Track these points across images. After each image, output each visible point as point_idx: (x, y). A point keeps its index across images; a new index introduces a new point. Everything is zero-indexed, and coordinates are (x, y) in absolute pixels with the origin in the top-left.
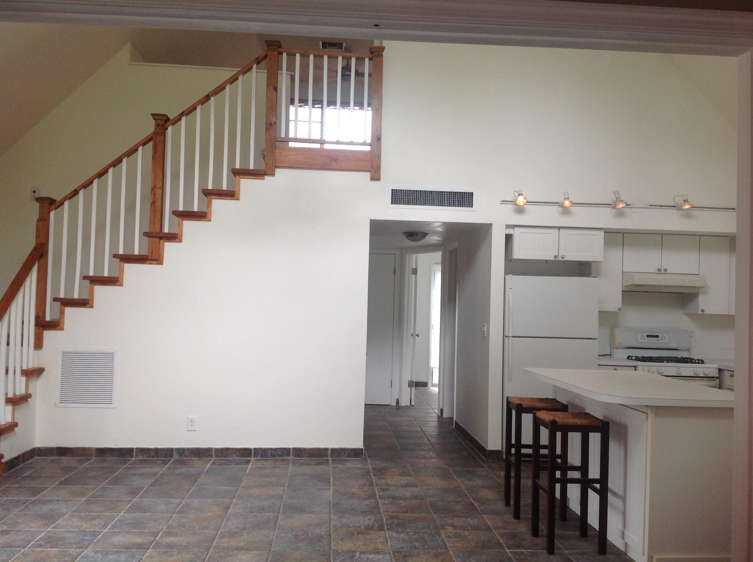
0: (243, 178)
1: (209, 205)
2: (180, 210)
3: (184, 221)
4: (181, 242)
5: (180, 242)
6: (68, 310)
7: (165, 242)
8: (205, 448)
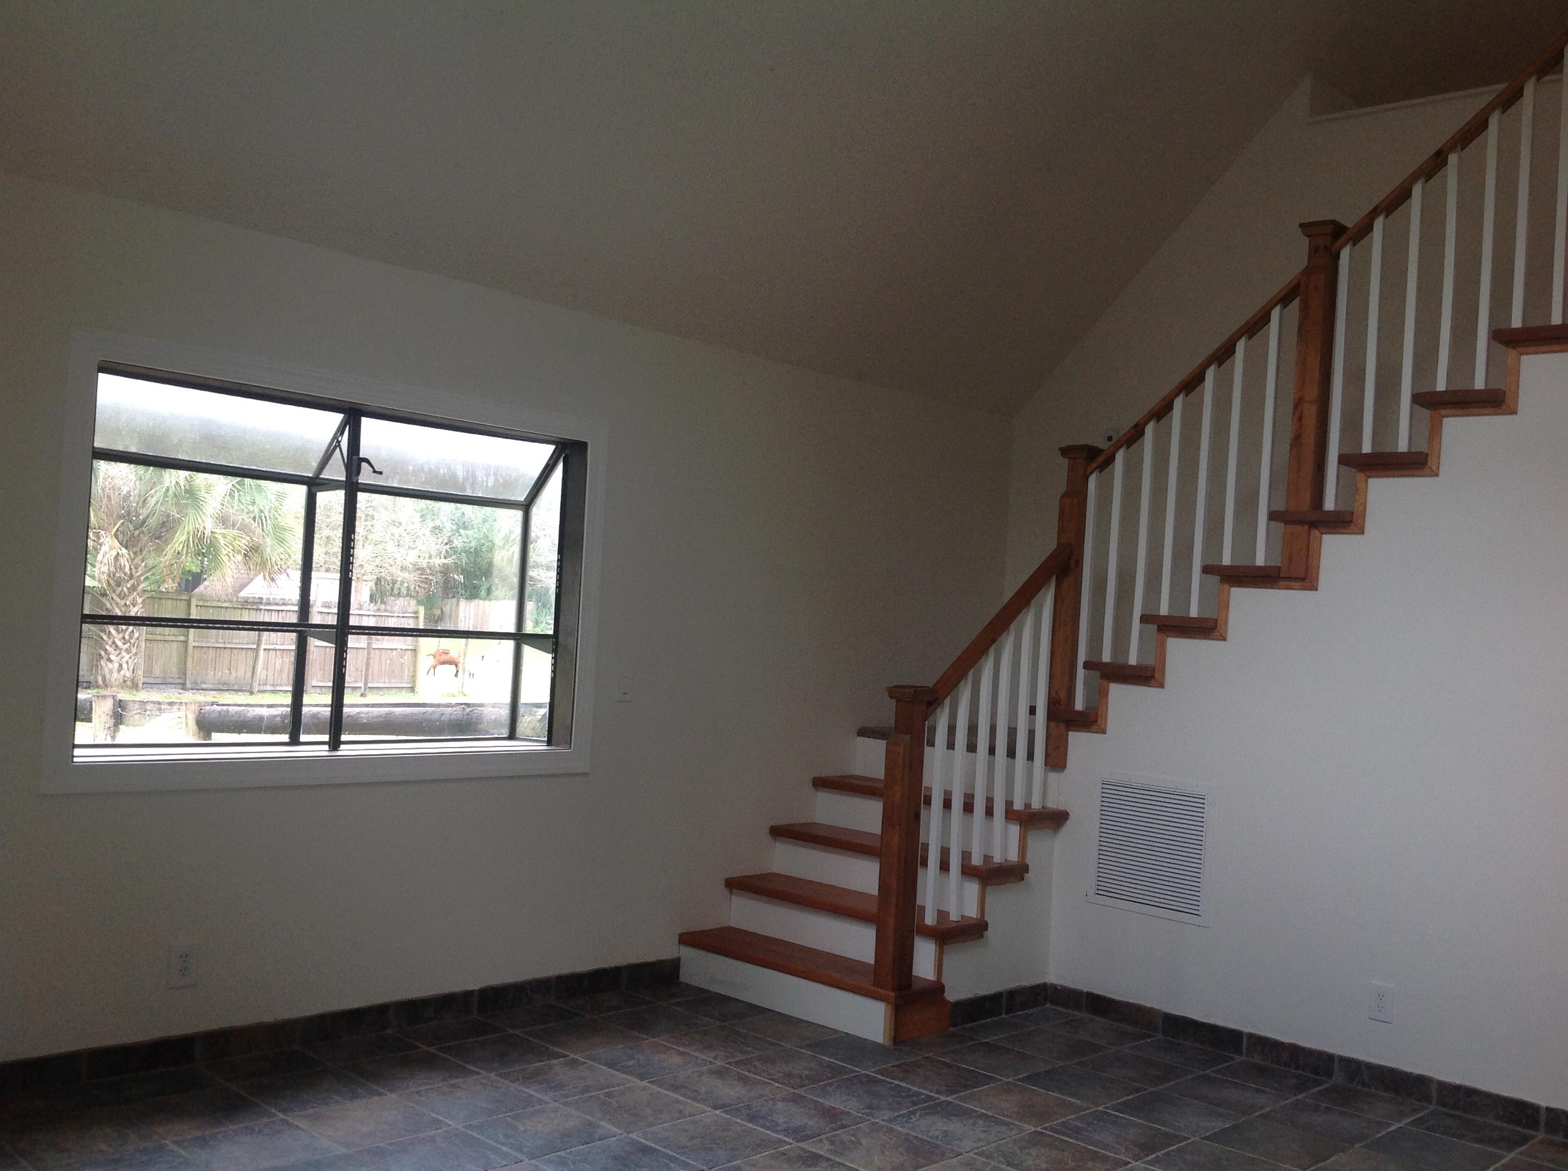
0: (1527, 354)
1: (1435, 432)
2: (1363, 452)
3: (1371, 481)
4: (1362, 533)
5: (1359, 533)
6: (1116, 691)
7: (1322, 534)
8: (1411, 1073)
